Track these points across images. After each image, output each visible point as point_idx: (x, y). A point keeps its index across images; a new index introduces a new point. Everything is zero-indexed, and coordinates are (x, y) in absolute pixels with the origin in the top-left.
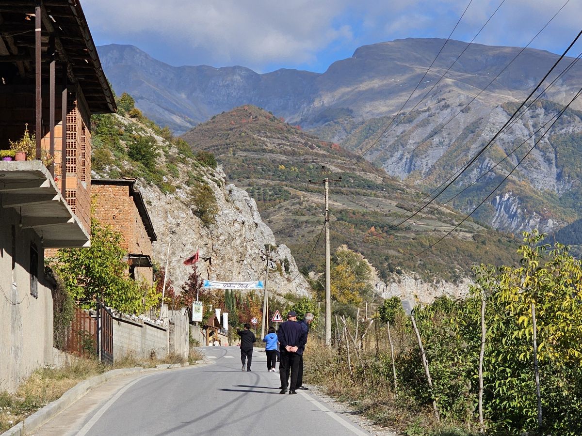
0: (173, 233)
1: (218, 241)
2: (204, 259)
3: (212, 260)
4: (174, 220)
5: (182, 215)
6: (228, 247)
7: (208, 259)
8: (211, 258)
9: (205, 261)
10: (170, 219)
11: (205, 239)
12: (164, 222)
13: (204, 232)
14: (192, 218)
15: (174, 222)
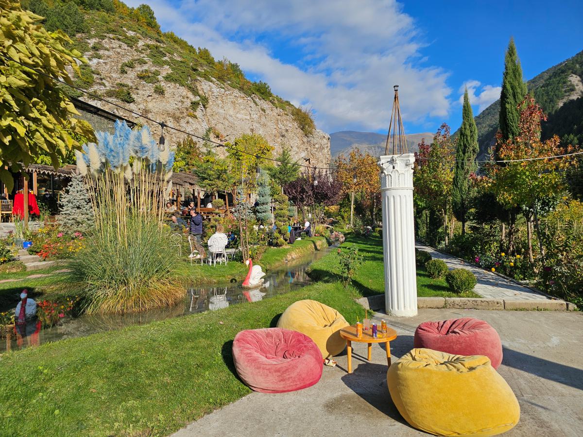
0: (283, 136)
1: (314, 148)
2: (305, 159)
3: (310, 160)
4: (283, 127)
5: (289, 125)
6: (321, 154)
7: (308, 160)
8: (309, 159)
9: (306, 161)
10: (280, 126)
11: (306, 145)
12: (275, 127)
13: (305, 140)
14: (297, 129)
15: (283, 128)
